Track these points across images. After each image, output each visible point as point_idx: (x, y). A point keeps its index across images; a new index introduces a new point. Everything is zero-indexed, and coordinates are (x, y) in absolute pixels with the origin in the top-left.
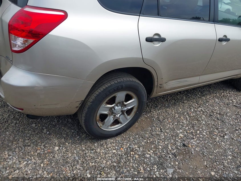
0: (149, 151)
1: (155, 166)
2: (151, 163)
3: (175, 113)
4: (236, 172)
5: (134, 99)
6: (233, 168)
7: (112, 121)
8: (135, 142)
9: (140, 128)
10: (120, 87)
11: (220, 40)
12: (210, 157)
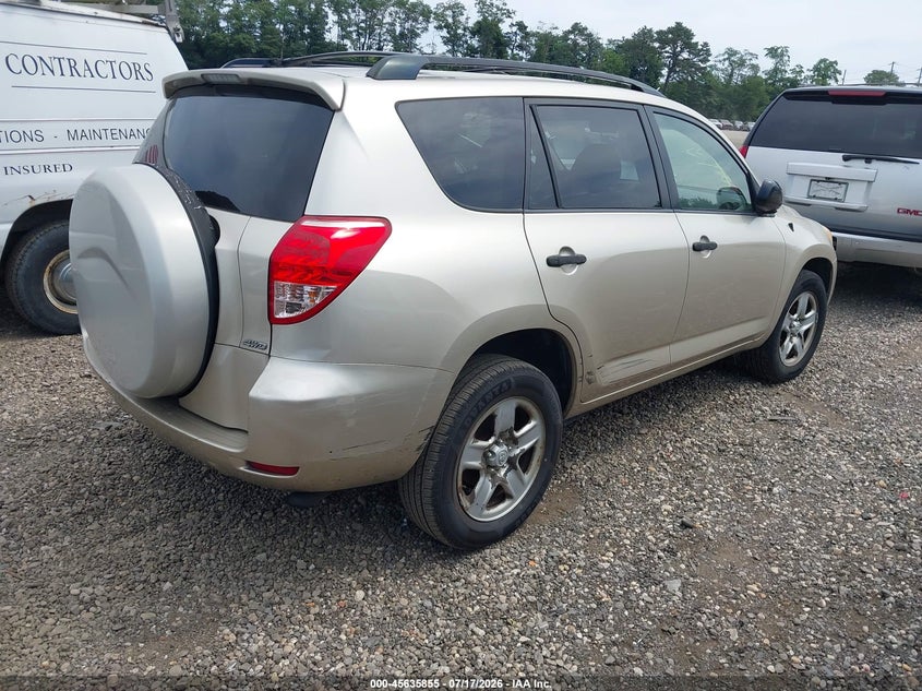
0: (604, 555)
1: (634, 583)
2: (620, 579)
3: (630, 461)
4: (828, 557)
5: (535, 420)
6: (817, 551)
7: (490, 491)
8: (557, 542)
9: (555, 513)
10: (505, 385)
11: (697, 248)
12: (756, 538)
